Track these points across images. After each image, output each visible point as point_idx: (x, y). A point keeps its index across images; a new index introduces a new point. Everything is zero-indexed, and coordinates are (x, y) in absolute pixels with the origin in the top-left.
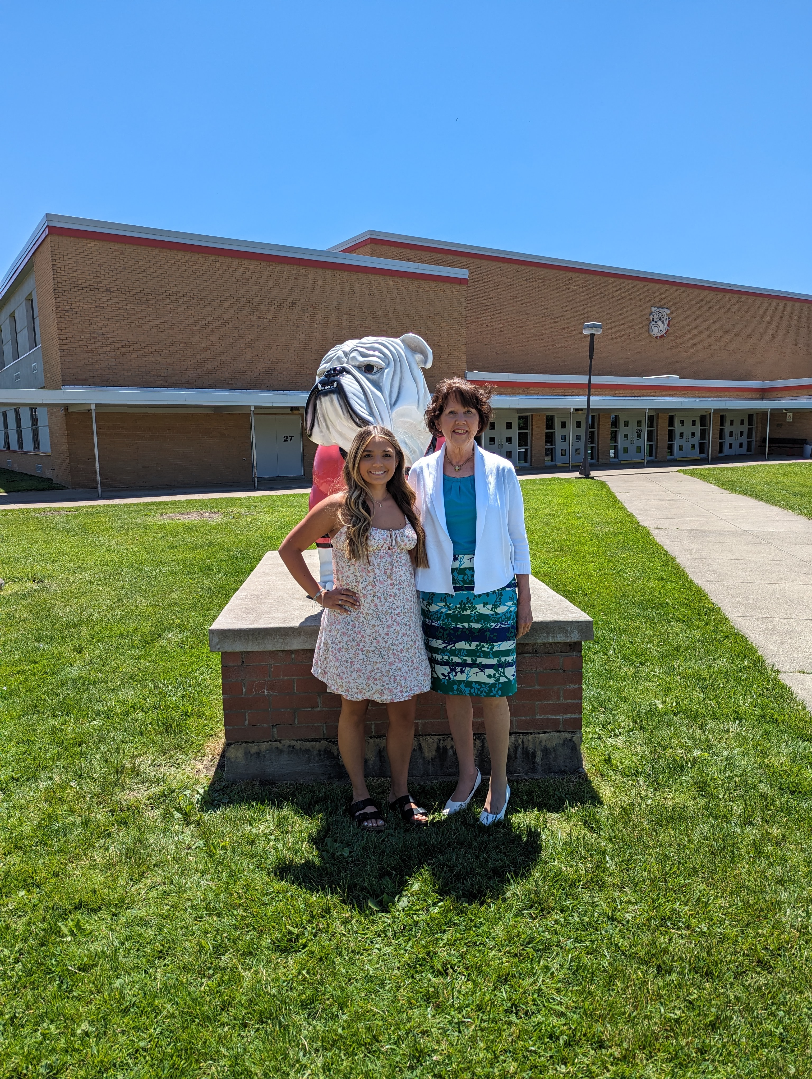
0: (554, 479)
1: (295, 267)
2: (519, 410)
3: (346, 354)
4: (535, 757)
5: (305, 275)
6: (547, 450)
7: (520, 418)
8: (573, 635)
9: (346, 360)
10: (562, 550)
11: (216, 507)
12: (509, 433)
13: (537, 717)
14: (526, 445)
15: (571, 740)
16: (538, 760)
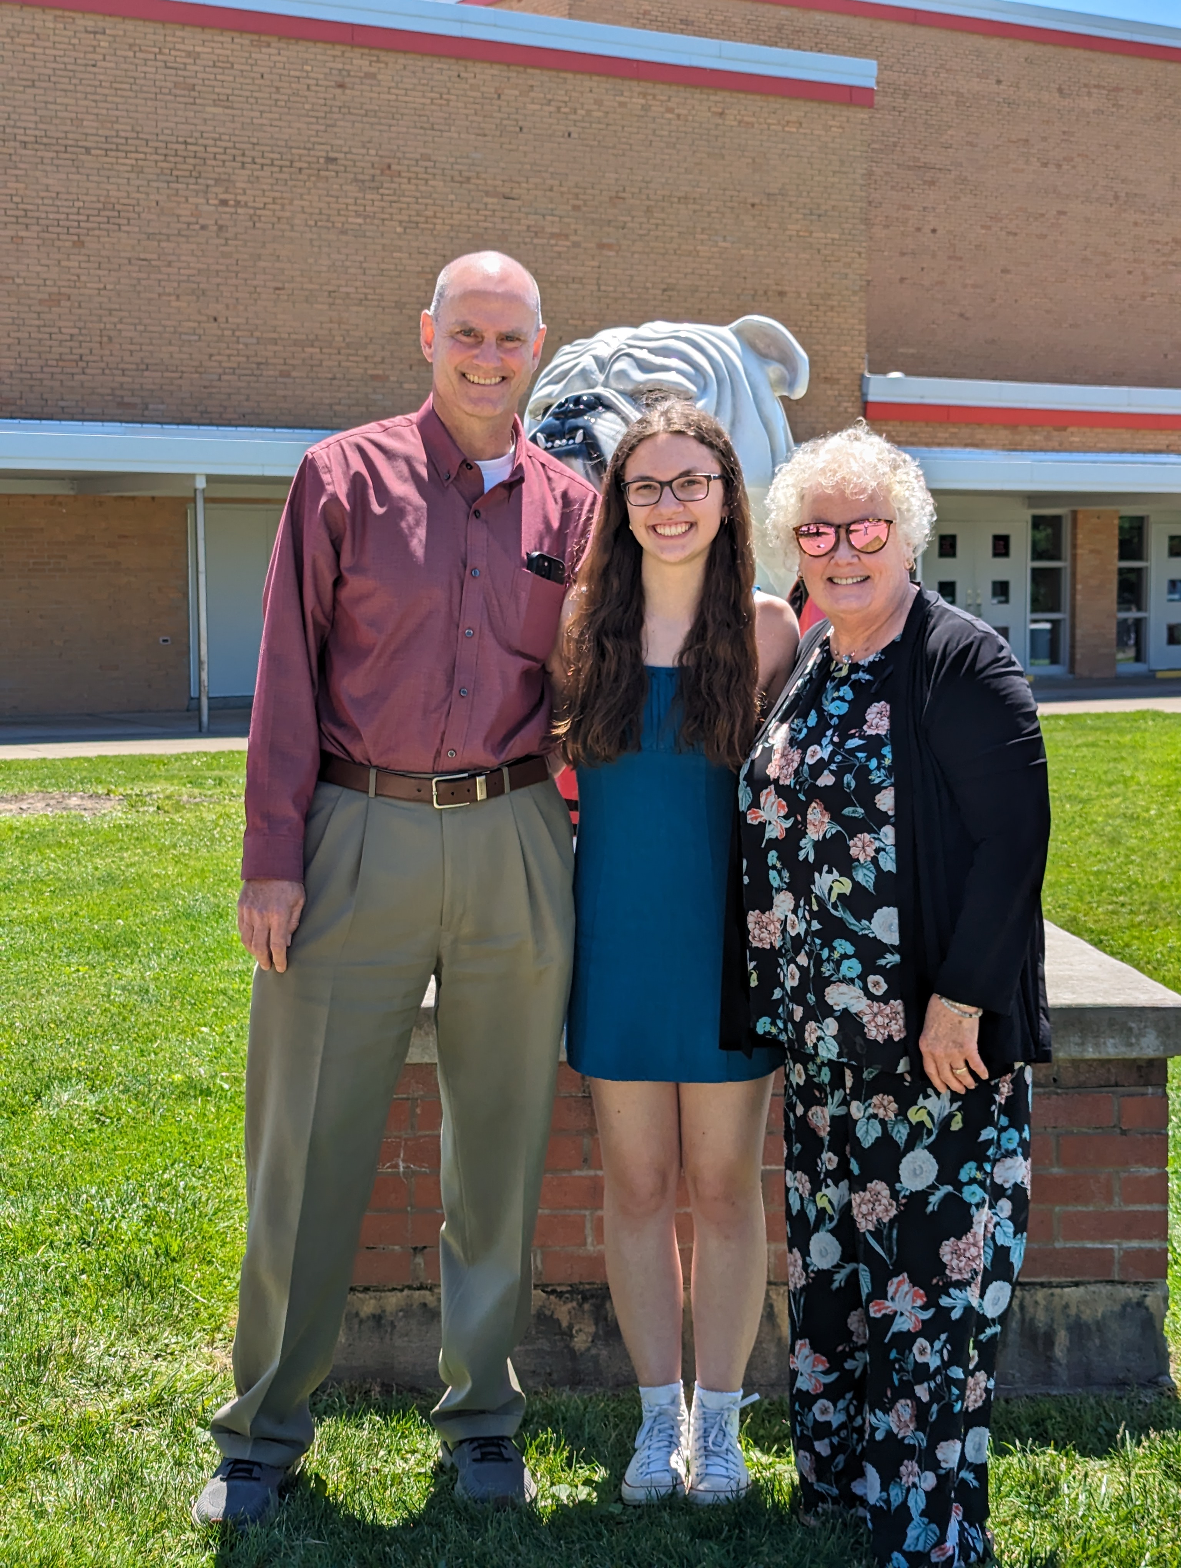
0: (1143, 715)
1: (338, 50)
2: (1033, 498)
3: (602, 364)
4: (1052, 1344)
5: (368, 75)
6: (1124, 628)
7: (1038, 522)
8: (1144, 1041)
9: (601, 378)
10: (1153, 909)
11: (99, 781)
12: (1001, 569)
13: (1058, 1245)
14: (1056, 608)
15: (1140, 1304)
16: (1059, 1352)
